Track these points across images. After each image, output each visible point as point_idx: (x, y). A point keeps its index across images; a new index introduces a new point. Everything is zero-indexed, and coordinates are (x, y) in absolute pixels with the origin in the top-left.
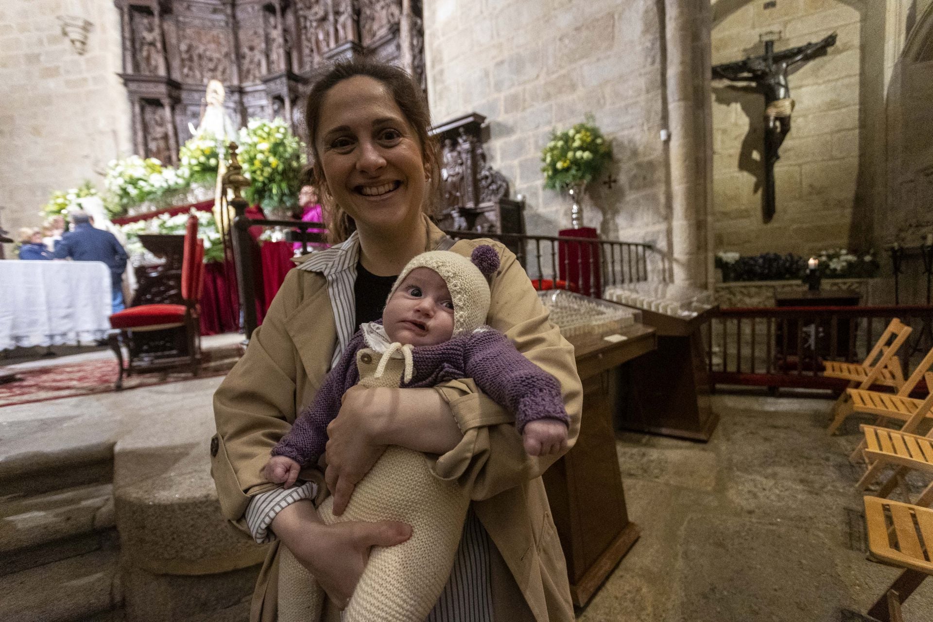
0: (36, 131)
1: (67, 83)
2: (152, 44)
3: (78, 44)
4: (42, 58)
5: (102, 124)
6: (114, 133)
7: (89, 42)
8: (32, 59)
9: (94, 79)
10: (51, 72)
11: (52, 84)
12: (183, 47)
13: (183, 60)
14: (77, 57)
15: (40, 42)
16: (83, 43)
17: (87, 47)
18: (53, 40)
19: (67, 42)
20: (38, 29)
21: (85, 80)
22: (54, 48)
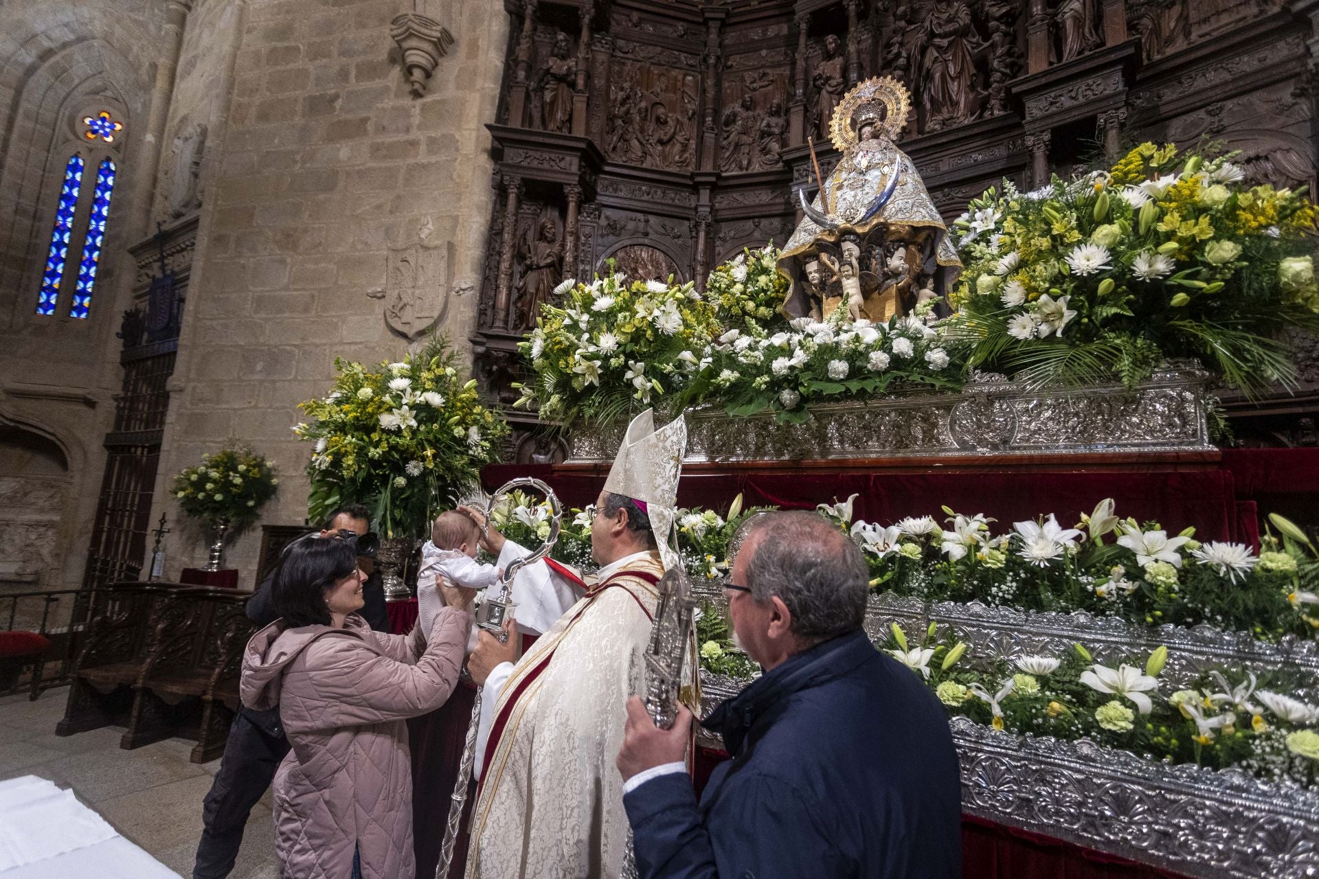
0: (289, 241)
1: (375, 149)
2: (566, 80)
3: (417, 74)
4: (339, 104)
5: (428, 230)
6: (451, 247)
7: (439, 74)
8: (319, 105)
9: (432, 141)
10: (352, 129)
11: (344, 151)
12: (617, 94)
13: (611, 118)
14: (407, 101)
15: (344, 74)
16: (428, 75)
17: (432, 83)
18: (369, 71)
19: (396, 72)
20: (342, 54)
21: (414, 144)
22: (366, 85)
